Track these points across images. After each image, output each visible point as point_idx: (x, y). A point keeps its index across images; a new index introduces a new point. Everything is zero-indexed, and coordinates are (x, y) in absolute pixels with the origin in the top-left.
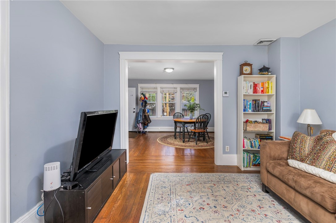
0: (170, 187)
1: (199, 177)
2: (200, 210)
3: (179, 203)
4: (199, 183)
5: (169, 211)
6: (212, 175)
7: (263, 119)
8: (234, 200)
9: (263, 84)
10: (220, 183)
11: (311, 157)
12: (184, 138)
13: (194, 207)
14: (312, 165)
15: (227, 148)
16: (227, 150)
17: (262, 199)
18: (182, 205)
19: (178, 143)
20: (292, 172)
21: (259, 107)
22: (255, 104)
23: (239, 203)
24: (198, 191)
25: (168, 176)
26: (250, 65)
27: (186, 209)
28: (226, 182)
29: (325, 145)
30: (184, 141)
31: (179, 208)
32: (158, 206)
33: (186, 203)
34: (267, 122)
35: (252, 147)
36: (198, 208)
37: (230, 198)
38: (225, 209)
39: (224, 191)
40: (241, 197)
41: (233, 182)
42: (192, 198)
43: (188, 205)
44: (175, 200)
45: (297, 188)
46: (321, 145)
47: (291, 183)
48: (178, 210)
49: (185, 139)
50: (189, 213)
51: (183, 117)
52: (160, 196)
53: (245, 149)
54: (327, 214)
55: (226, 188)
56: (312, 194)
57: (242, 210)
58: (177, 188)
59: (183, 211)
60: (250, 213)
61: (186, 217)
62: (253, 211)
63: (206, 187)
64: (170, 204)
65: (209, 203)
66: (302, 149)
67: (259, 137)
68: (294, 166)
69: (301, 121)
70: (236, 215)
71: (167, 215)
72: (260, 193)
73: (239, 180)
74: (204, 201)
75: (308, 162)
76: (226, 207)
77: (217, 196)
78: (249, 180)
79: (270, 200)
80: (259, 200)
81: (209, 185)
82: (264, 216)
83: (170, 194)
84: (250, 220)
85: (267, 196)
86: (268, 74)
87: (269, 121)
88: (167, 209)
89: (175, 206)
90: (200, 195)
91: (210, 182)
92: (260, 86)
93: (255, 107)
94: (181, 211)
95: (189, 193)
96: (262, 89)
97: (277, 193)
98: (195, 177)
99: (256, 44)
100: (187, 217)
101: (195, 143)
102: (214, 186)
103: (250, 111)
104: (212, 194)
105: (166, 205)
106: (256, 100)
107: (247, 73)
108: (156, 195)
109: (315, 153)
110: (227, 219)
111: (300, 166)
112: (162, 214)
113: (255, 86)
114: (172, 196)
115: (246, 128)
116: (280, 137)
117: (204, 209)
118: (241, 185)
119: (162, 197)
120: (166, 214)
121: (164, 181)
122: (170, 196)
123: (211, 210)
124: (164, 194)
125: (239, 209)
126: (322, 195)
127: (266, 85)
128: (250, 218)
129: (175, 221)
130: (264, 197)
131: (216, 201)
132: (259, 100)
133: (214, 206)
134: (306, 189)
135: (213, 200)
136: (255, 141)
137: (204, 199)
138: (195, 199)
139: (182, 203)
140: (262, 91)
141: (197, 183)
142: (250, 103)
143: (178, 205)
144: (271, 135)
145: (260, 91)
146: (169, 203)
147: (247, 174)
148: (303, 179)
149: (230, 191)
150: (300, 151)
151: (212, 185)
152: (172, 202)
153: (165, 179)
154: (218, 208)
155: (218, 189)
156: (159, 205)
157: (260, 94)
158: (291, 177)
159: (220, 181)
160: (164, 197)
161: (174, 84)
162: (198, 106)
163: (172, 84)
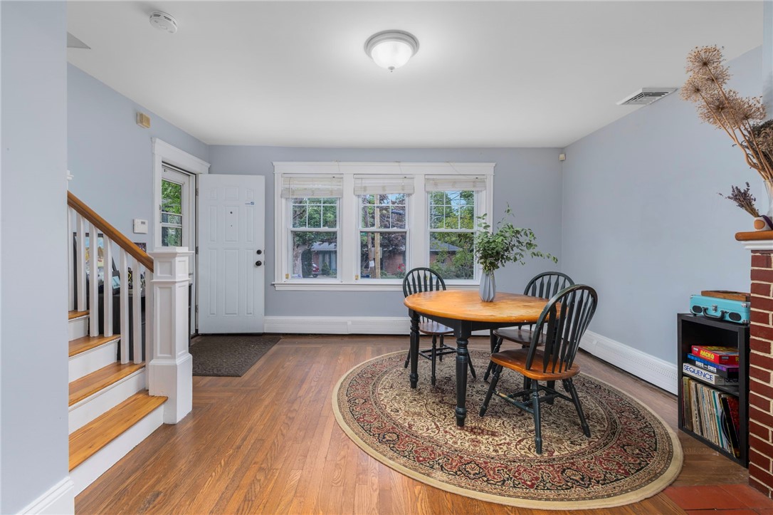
161: (402, 164)
162: (524, 239)
163: (397, 164)
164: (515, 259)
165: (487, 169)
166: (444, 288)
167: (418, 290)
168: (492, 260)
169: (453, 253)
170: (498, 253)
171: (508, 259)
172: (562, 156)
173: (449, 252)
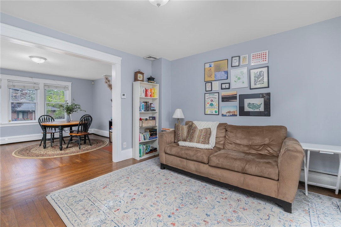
0: (86, 198)
1: (109, 177)
2: (132, 201)
3: (110, 206)
4: (114, 182)
5: (106, 218)
6: (119, 171)
7: (149, 117)
8: (150, 182)
9: (151, 90)
10: (131, 175)
11: (189, 138)
12: (61, 145)
13: (126, 202)
14: (190, 142)
15: (125, 144)
16: (125, 146)
17: (164, 174)
18: (114, 206)
19: (53, 152)
20: (183, 149)
21: (148, 108)
22: (146, 105)
23: (154, 182)
24: (118, 189)
25: (73, 189)
26: (142, 74)
27: (121, 207)
28: (135, 173)
29: (194, 129)
30: (62, 149)
31: (113, 210)
32: (89, 220)
33: (116, 203)
34: (153, 119)
35: (144, 140)
36: (130, 200)
37: (146, 182)
38: (149, 191)
39: (138, 179)
40: (152, 179)
41: (139, 171)
42: (118, 196)
43: (119, 203)
44: (104, 206)
45: (188, 157)
46: (193, 130)
47: (184, 156)
48: (114, 212)
49: (63, 146)
50: (126, 208)
51: (53, 120)
52: (83, 211)
53: (140, 142)
54: (205, 165)
55: (138, 177)
56: (197, 157)
57: (159, 186)
58: (95, 195)
59: (119, 210)
60: (165, 186)
61: (125, 212)
62: (165, 183)
63: (122, 182)
64: (101, 211)
65: (135, 193)
66: (183, 134)
67: (149, 131)
68: (182, 145)
69: (175, 117)
70: (159, 191)
71: (107, 222)
72: (161, 171)
73: (142, 168)
74: (130, 193)
75: (188, 141)
76: (149, 189)
77: (136, 185)
78: (148, 165)
79: (169, 173)
80: (163, 176)
81: (123, 180)
82: (173, 183)
83: (92, 204)
84: (168, 190)
85: (166, 171)
86: (154, 83)
87: (154, 118)
88: (103, 217)
89: (108, 211)
90: (123, 191)
91: (122, 178)
92: (150, 92)
93: (146, 108)
94: (118, 211)
95: (112, 194)
96: (150, 94)
97: (174, 166)
98: (105, 178)
99: (145, 58)
100: (127, 212)
101: (78, 148)
102: (127, 179)
103: (143, 111)
104: (132, 186)
105: (97, 214)
106: (146, 102)
107: (140, 80)
108: (77, 213)
109: (191, 135)
110: (156, 197)
111: (186, 144)
112: (101, 223)
113: (146, 91)
114: (96, 204)
115: (142, 125)
116: (162, 129)
117: (134, 199)
118: (146, 171)
119: (87, 211)
120: (105, 222)
121: (73, 195)
122: (95, 205)
123: (140, 197)
124: (85, 207)
125: (157, 186)
126: (202, 156)
127: (153, 91)
128: (167, 188)
129: (119, 222)
130: (164, 172)
131: (139, 188)
132: (148, 102)
133: (141, 193)
134: (193, 156)
135: (136, 189)
136: (146, 135)
137: (129, 191)
138: (121, 195)
139: (113, 205)
140: (151, 95)
141: (111, 183)
142: (143, 105)
143: (110, 208)
144: (156, 128)
145: (149, 95)
146: (99, 212)
147: (144, 162)
148: (190, 151)
149: (142, 177)
150: (182, 136)
151: (126, 179)
152: (102, 209)
153: (72, 193)
154: (144, 193)
155: (133, 180)
156: (91, 219)
157: (149, 97)
158: (183, 152)
159: (130, 173)
160: (88, 209)
161: (33, 78)
162: (78, 107)
163: (31, 78)
164: (76, 111)
165: (69, 84)
166: (54, 121)
167: (44, 121)
168: (69, 112)
169: (54, 111)
170: (71, 110)
171: (74, 111)
172: (93, 83)
173: (52, 111)
